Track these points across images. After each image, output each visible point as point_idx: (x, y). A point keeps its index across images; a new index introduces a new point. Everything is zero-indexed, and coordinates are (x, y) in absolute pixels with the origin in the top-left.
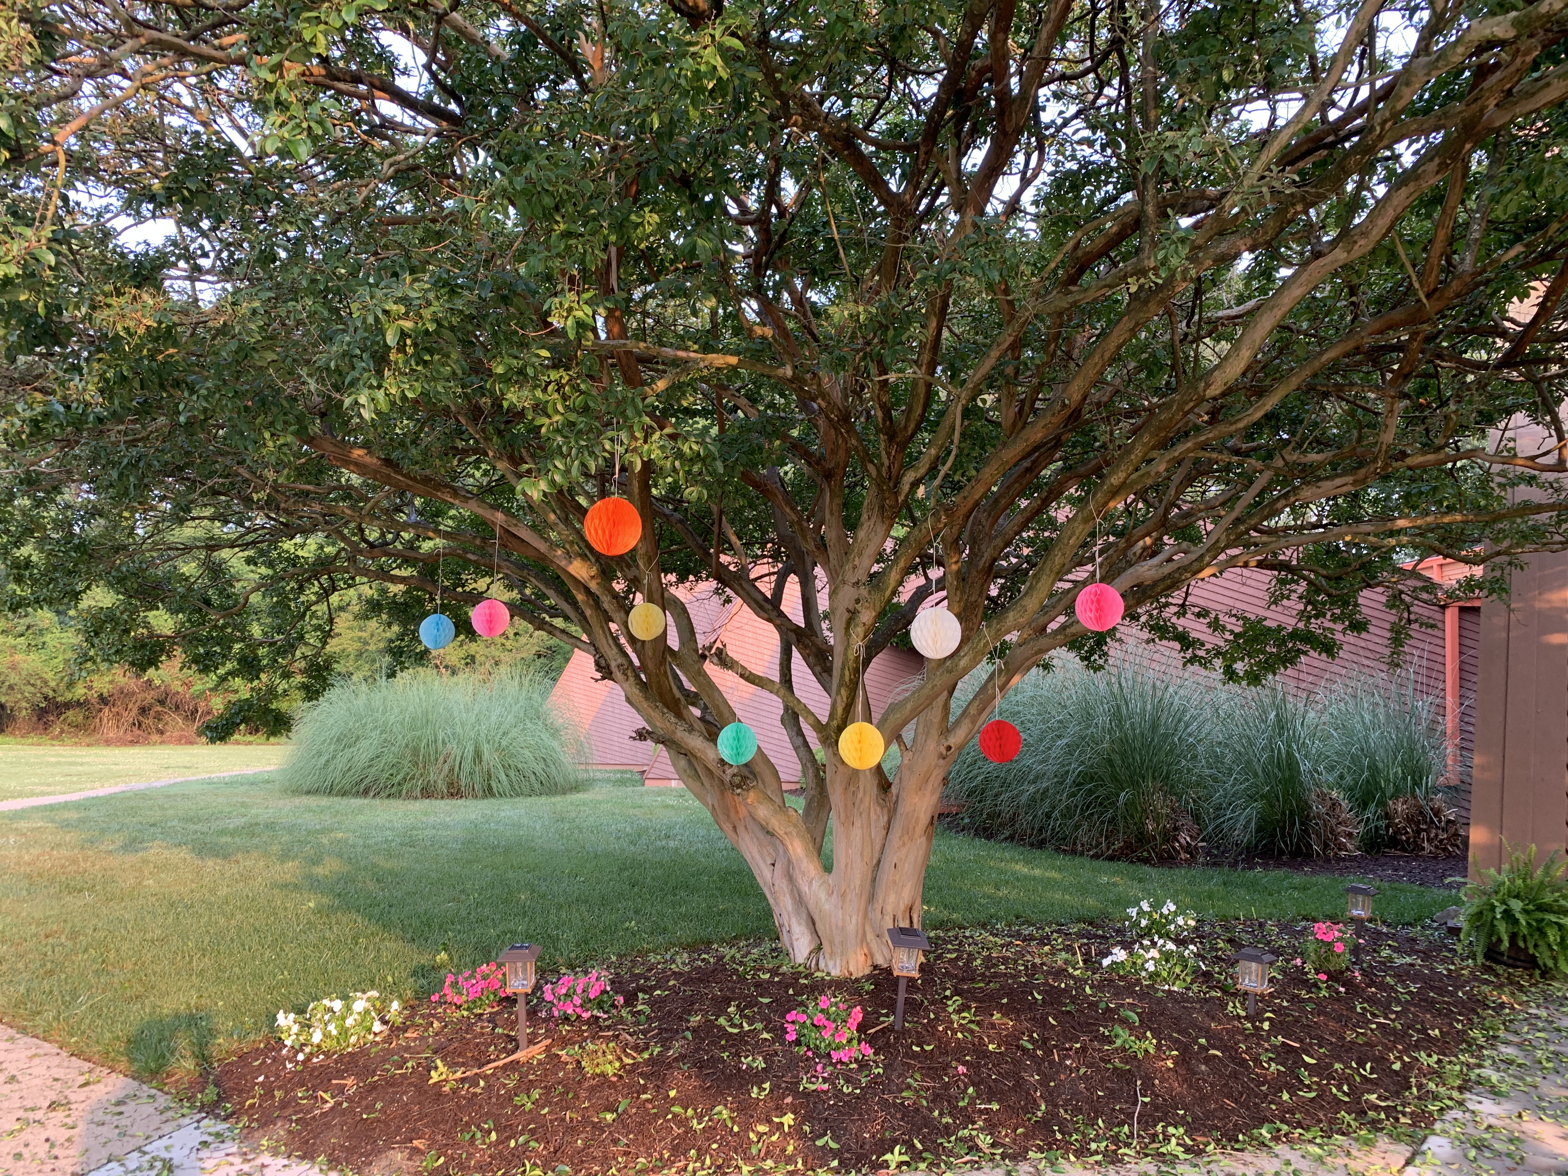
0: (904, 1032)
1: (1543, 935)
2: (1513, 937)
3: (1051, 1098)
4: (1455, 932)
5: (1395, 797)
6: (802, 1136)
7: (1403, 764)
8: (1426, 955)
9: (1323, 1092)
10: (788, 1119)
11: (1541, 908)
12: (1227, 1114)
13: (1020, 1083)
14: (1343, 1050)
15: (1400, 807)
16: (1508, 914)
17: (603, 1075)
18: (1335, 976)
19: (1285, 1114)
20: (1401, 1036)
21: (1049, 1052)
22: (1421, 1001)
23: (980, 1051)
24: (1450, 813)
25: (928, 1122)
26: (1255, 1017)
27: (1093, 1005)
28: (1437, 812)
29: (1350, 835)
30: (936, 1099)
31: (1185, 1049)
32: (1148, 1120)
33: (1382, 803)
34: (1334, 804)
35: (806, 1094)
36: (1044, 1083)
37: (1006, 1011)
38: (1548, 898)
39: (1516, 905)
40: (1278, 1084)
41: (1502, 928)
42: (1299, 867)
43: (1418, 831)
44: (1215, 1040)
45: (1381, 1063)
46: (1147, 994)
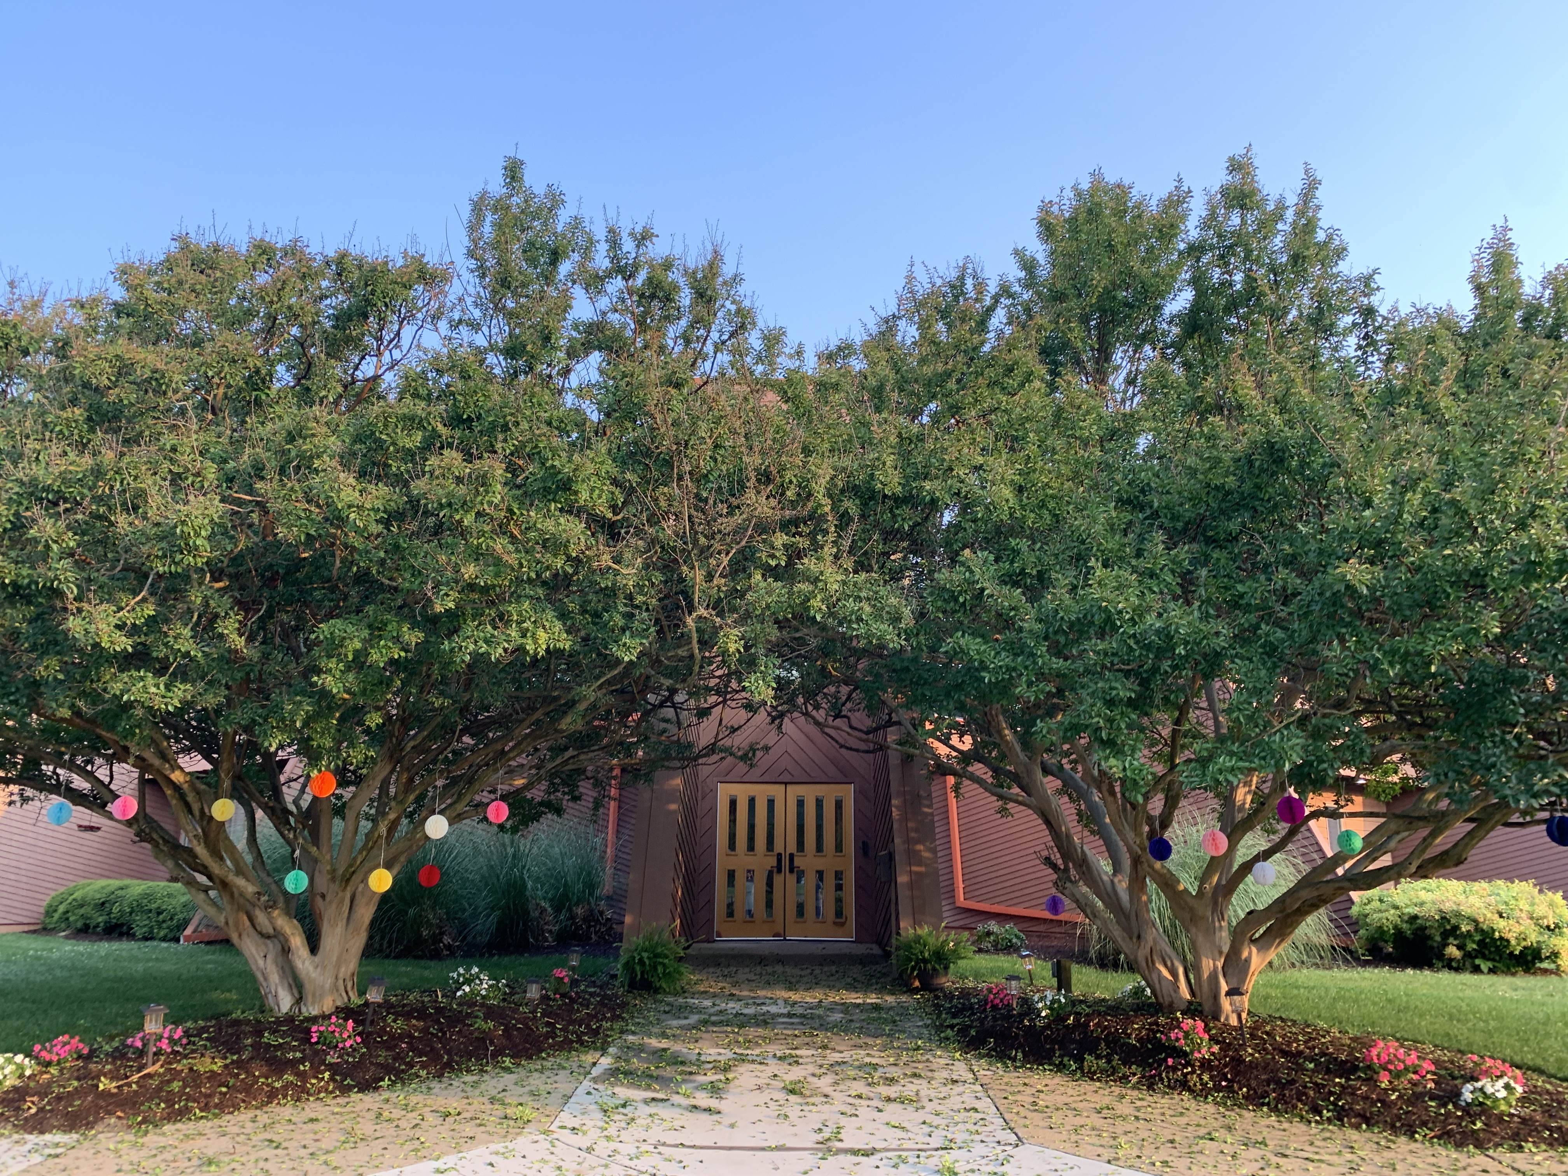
0: (370, 1033)
1: (656, 969)
2: (642, 973)
3: (449, 1053)
4: (614, 977)
5: (577, 904)
6: (334, 1081)
7: (584, 883)
8: (601, 987)
9: (566, 1037)
10: (327, 1075)
11: (656, 956)
12: (527, 1050)
13: (433, 1049)
14: (572, 1022)
15: (579, 911)
16: (641, 961)
17: (212, 1071)
18: (563, 996)
19: (551, 1047)
20: (595, 1016)
21: (444, 1034)
22: (601, 1003)
23: (411, 1037)
24: (609, 914)
25: (394, 1068)
26: (534, 1012)
27: (460, 1012)
28: (602, 913)
29: (550, 932)
30: (395, 1059)
31: (506, 1026)
32: (494, 1055)
33: (570, 909)
34: (543, 911)
35: (330, 1064)
36: (444, 1047)
37: (418, 1019)
38: (659, 950)
39: (645, 955)
40: (547, 1036)
41: (638, 968)
42: (521, 954)
43: (589, 927)
44: (518, 1021)
45: (588, 1026)
46: (483, 1005)
